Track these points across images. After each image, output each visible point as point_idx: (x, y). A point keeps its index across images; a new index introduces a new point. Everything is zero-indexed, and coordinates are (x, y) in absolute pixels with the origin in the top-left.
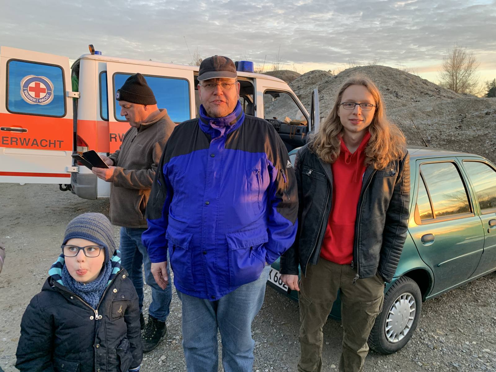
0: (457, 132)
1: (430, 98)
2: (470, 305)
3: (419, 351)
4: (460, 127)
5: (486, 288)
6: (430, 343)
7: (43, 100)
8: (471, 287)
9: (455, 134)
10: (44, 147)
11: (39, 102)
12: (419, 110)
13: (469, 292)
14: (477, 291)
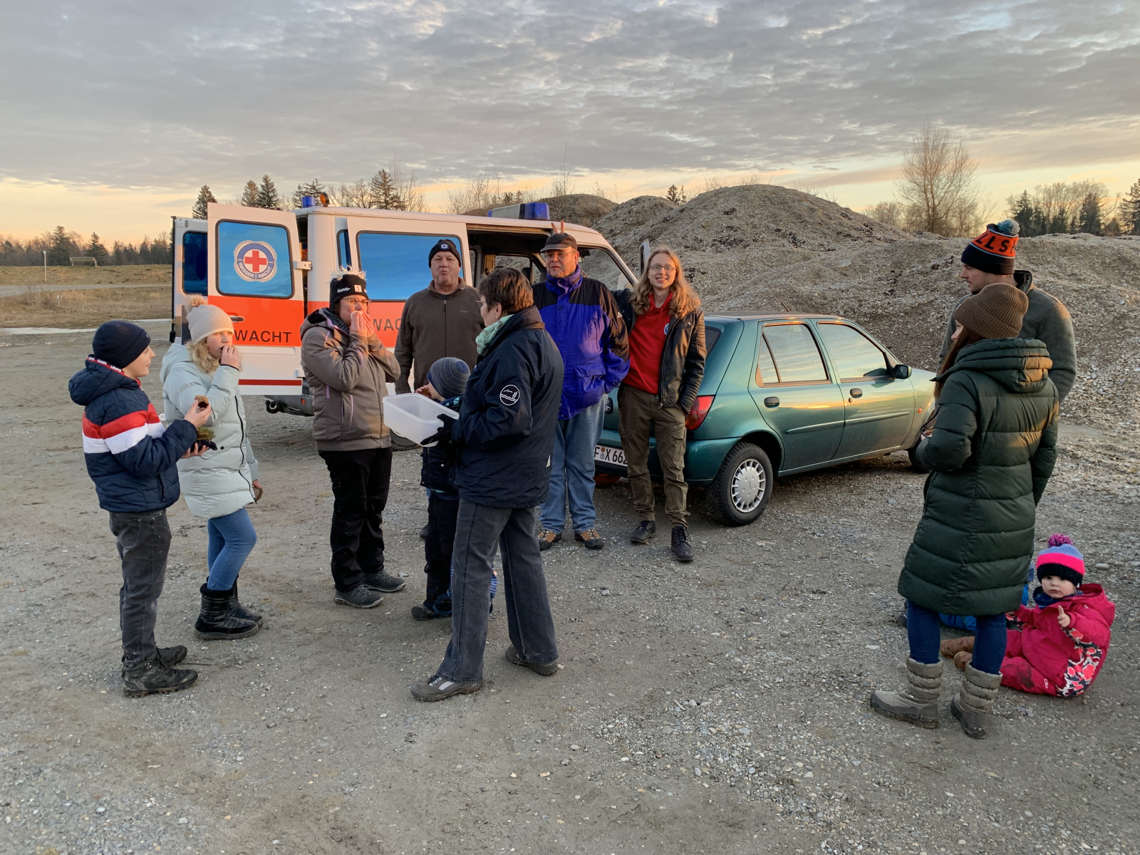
0: (887, 301)
1: (853, 243)
4: (892, 291)
7: (263, 275)
9: (884, 304)
10: (265, 342)
11: (258, 278)
12: (828, 265)
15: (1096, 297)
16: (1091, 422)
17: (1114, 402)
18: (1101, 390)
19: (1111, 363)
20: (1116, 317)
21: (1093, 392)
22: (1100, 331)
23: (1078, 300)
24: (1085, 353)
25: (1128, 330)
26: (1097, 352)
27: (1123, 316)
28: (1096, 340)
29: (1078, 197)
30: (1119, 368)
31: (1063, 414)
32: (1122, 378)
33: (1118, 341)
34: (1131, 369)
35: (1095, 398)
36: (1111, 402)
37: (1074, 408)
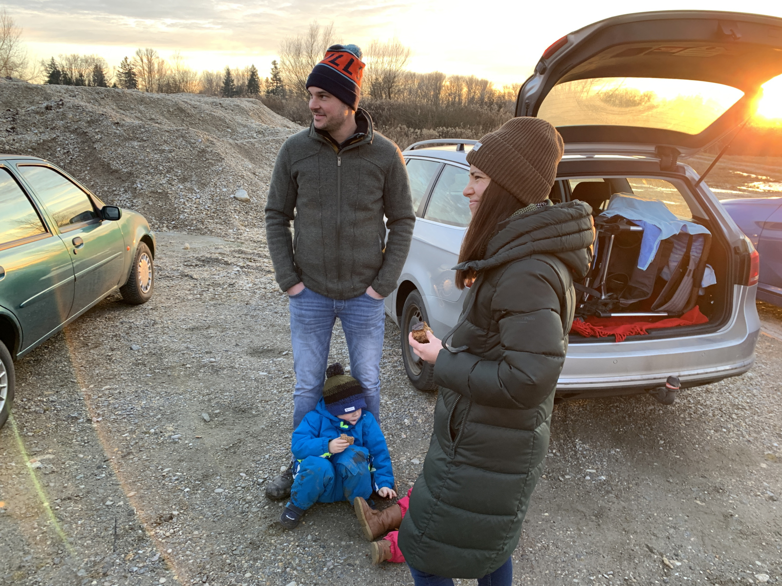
2: (80, 352)
3: (26, 422)
4: (13, 128)
5: (94, 329)
6: (38, 409)
8: (77, 334)
9: (9, 140)
13: (76, 339)
14: (85, 335)
15: (182, 137)
16: (211, 232)
17: (218, 215)
18: (206, 206)
19: (206, 186)
20: (199, 152)
21: (202, 208)
22: (191, 162)
23: (170, 138)
24: (187, 179)
25: (210, 161)
26: (194, 178)
27: (204, 151)
28: (192, 169)
29: (89, 66)
30: (212, 189)
31: (189, 227)
32: (217, 196)
33: (206, 169)
34: (220, 190)
35: (204, 213)
36: (216, 215)
37: (194, 222)
